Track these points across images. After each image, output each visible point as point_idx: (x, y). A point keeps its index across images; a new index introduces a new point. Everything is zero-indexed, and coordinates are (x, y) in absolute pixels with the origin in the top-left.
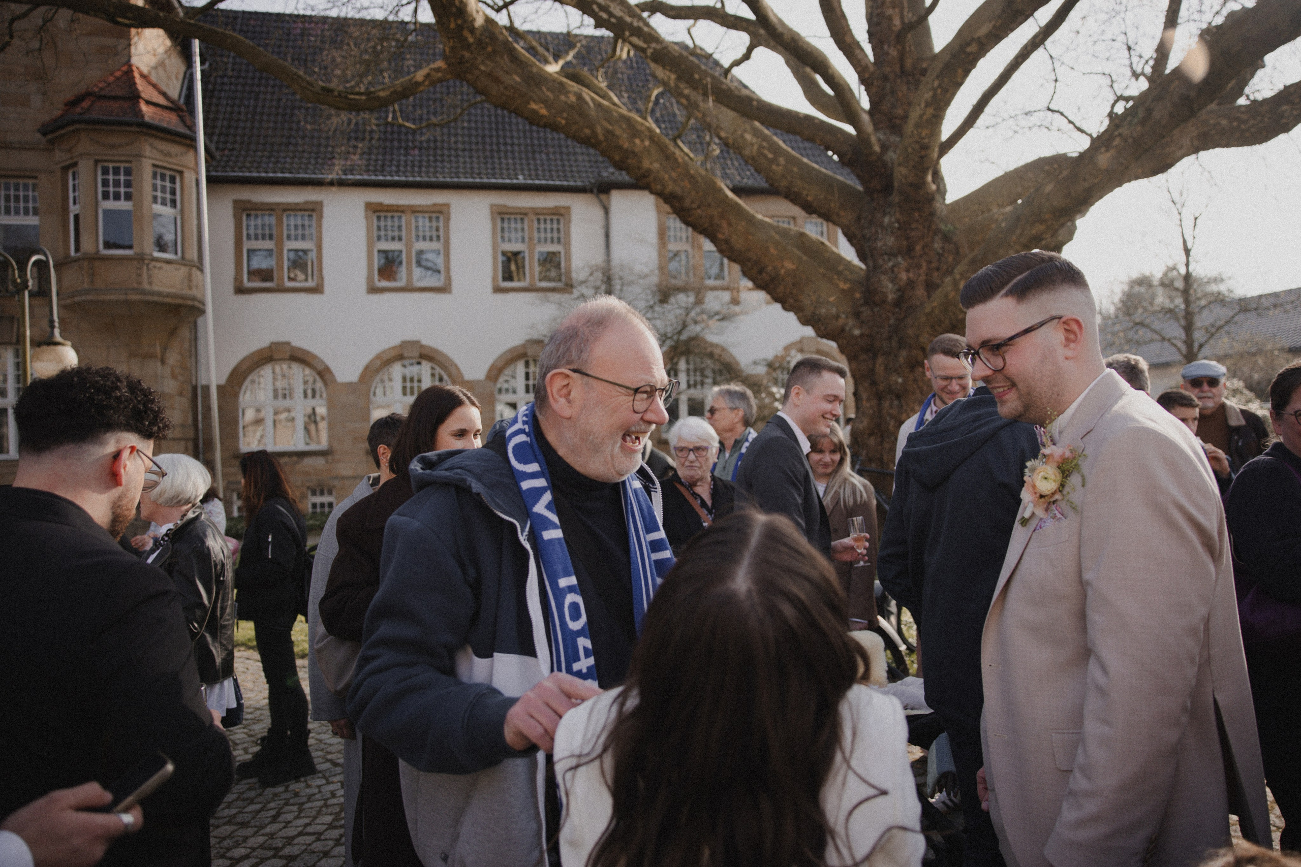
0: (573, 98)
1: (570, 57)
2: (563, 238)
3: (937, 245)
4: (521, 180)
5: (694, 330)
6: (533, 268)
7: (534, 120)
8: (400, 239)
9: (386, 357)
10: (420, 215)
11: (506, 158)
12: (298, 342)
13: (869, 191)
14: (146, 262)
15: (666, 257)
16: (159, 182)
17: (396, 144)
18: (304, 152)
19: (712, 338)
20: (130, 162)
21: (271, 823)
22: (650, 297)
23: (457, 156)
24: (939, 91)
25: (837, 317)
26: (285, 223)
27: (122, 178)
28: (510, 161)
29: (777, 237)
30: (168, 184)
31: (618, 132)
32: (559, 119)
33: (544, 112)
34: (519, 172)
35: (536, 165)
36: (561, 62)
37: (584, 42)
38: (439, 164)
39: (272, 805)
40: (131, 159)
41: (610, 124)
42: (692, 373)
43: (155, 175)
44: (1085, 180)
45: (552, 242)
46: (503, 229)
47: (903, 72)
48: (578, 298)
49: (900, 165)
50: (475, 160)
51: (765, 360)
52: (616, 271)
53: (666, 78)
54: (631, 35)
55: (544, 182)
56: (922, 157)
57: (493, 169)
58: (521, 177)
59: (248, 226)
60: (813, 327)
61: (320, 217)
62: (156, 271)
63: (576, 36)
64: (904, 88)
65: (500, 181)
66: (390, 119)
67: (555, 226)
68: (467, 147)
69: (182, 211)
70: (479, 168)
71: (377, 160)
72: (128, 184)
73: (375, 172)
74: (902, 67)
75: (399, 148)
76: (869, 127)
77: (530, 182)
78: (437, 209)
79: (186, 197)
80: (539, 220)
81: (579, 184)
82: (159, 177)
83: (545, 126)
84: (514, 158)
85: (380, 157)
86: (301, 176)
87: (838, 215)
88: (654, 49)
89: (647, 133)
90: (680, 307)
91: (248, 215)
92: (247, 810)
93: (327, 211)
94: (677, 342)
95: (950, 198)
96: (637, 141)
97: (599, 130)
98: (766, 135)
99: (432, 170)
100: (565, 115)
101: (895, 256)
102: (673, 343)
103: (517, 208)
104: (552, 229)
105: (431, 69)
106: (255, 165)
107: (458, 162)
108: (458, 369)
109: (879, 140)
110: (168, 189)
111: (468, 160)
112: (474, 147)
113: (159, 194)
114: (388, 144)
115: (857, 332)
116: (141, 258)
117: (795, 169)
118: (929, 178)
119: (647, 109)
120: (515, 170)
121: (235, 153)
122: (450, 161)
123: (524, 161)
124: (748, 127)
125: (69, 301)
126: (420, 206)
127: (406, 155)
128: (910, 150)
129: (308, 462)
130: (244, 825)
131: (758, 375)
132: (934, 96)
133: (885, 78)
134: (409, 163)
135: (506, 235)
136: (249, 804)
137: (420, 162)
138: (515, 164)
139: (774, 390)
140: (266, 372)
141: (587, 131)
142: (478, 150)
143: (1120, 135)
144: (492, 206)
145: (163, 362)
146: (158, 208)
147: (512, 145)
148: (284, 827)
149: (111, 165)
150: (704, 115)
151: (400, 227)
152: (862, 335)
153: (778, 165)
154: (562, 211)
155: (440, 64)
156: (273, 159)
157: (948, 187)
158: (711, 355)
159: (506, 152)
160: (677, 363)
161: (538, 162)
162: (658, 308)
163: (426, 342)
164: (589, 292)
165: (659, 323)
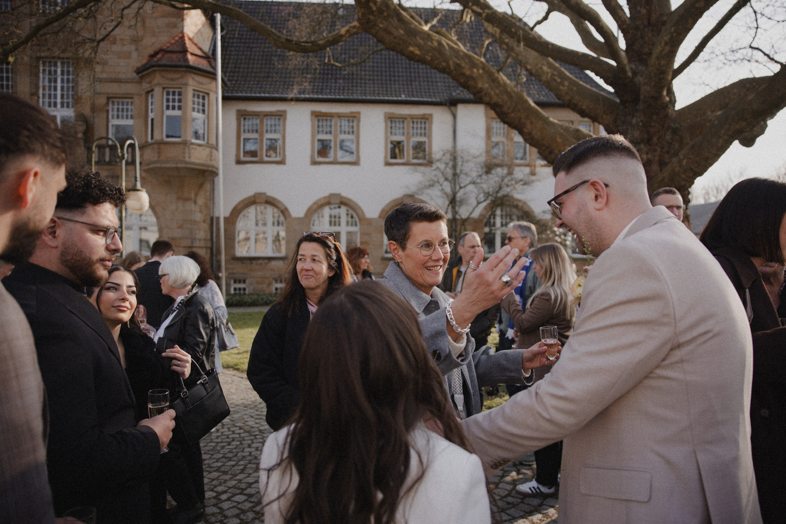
0: (436, 44)
1: (435, 22)
2: (427, 133)
3: (668, 137)
4: (403, 97)
5: (506, 190)
6: (409, 152)
7: (411, 57)
8: (331, 133)
9: (320, 203)
10: (342, 118)
11: (395, 85)
12: (271, 193)
13: (623, 102)
14: (188, 145)
15: (491, 145)
16: (196, 100)
17: (330, 76)
18: (276, 81)
19: (517, 196)
20: (180, 88)
21: (241, 473)
22: (480, 170)
23: (365, 83)
24: (675, 35)
26: (265, 124)
27: (177, 97)
28: (397, 86)
29: (562, 131)
30: (201, 101)
31: (463, 65)
32: (427, 56)
33: (418, 52)
34: (402, 93)
35: (412, 88)
36: (429, 25)
37: (443, 13)
38: (355, 88)
39: (242, 463)
40: (181, 86)
41: (458, 59)
42: (504, 217)
43: (194, 96)
45: (421, 135)
46: (391, 127)
47: (649, 24)
48: (435, 170)
49: (645, 84)
50: (376, 85)
52: (459, 153)
53: (494, 33)
54: (473, 5)
55: (417, 99)
56: (660, 79)
57: (387, 91)
58: (403, 96)
59: (244, 125)
61: (285, 119)
62: (193, 151)
63: (438, 9)
64: (650, 35)
65: (391, 98)
66: (326, 61)
67: (423, 126)
68: (371, 78)
69: (208, 116)
70: (379, 90)
71: (318, 86)
72: (180, 101)
73: (317, 93)
74: (649, 21)
75: (331, 79)
76: (625, 61)
77: (408, 99)
78: (353, 115)
79: (210, 108)
80: (413, 122)
81: (438, 100)
82: (196, 96)
83: (418, 61)
84: (399, 84)
85: (321, 84)
86: (274, 95)
88: (488, 14)
89: (481, 65)
90: (498, 176)
91: (245, 119)
92: (227, 464)
93: (289, 116)
94: (496, 197)
95: (679, 106)
96: (475, 70)
97: (451, 63)
98: (557, 67)
99: (350, 91)
100: (430, 54)
101: (640, 144)
102: (493, 199)
103: (402, 115)
104: (421, 128)
105: (350, 27)
106: (249, 89)
107: (365, 87)
108: (362, 211)
109: (631, 69)
110: (201, 104)
111: (372, 86)
112: (376, 78)
113: (196, 106)
114: (326, 77)
116: (185, 143)
117: (575, 88)
118: (665, 93)
119: (481, 52)
120: (400, 92)
121: (238, 82)
122: (361, 87)
123: (405, 86)
124: (545, 63)
125: (146, 167)
126: (342, 113)
127: (336, 82)
128: (652, 74)
129: (273, 263)
130: (225, 473)
131: (546, 220)
132: (671, 38)
133: (637, 28)
134: (337, 88)
135: (393, 131)
136: (229, 461)
137: (344, 87)
138: (399, 88)
139: (556, 229)
140: (252, 210)
141: (444, 64)
144: (385, 113)
145: (195, 203)
146: (195, 114)
147: (399, 76)
148: (248, 477)
149: (171, 90)
150: (517, 55)
151: (331, 126)
153: (564, 86)
154: (427, 116)
155: (355, 23)
156: (259, 86)
157: (677, 99)
158: (516, 207)
159: (395, 81)
160: (495, 211)
161: (414, 87)
162: (484, 177)
163: (344, 194)
164: (442, 166)
165: (484, 186)
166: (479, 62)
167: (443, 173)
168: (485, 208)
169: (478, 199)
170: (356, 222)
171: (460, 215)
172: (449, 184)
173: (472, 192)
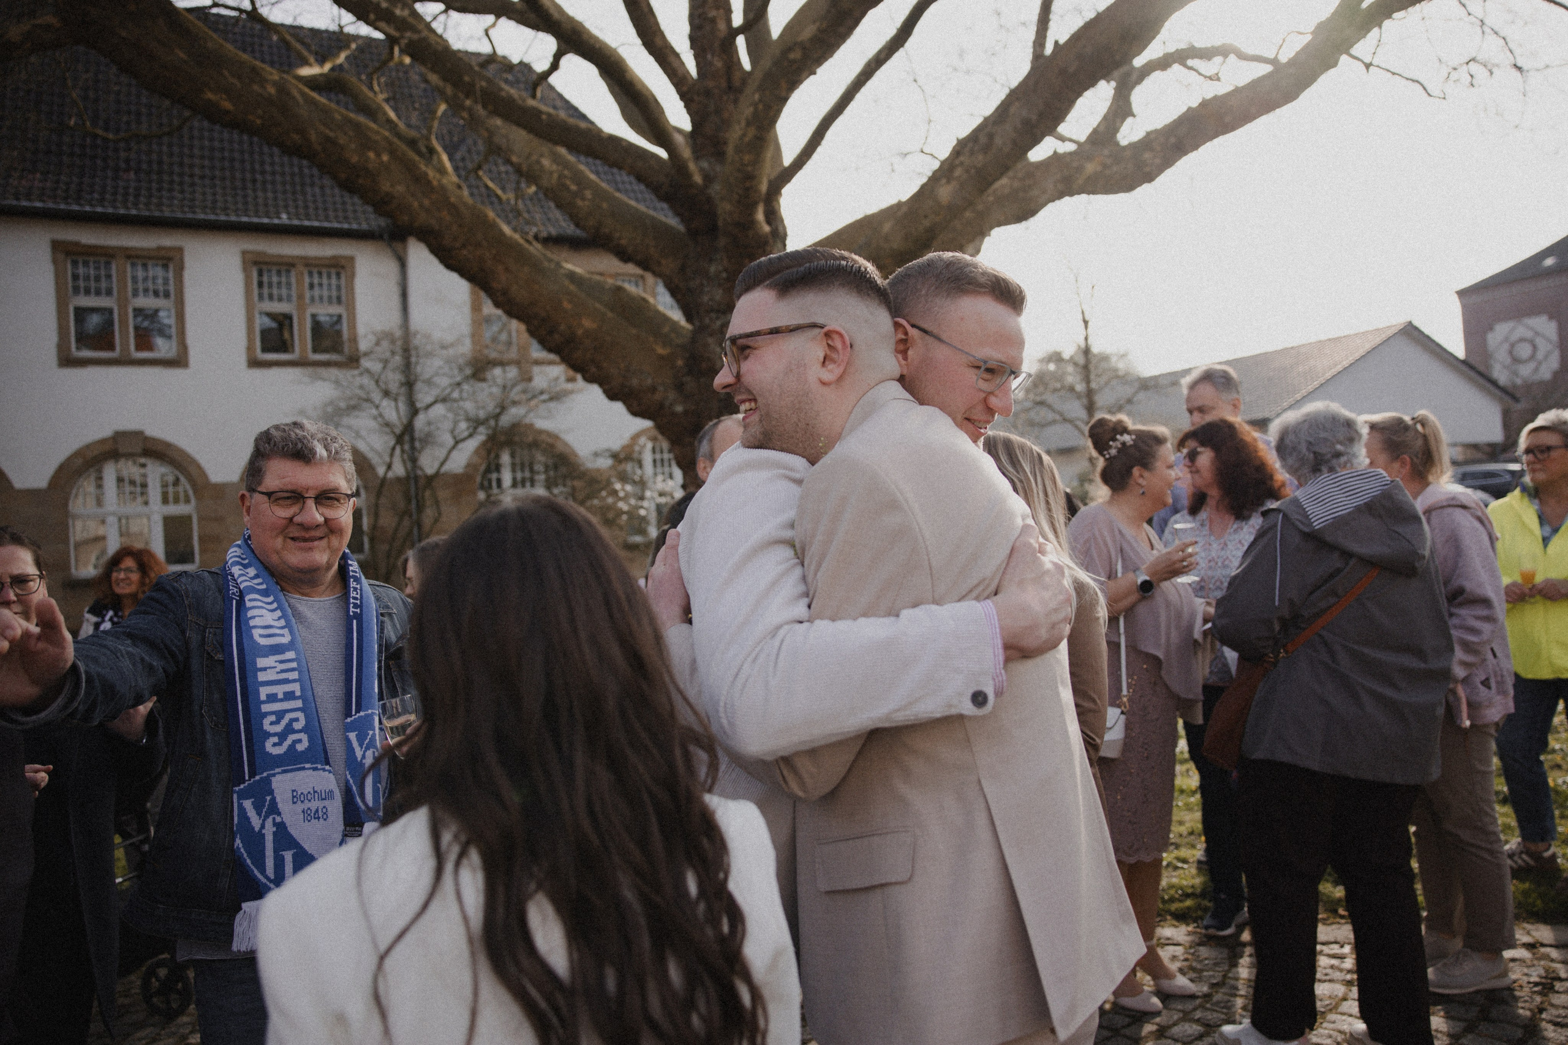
1: (341, 59)
2: (345, 297)
4: (284, 219)
5: (514, 413)
6: (302, 336)
7: (212, 115)
8: (109, 292)
9: (91, 453)
10: (139, 260)
11: (265, 190)
13: (693, 233)
15: (479, 322)
19: (541, 424)
22: (456, 372)
24: (761, 107)
25: (653, 389)
28: (270, 195)
31: (342, 140)
32: (251, 117)
34: (282, 209)
35: (305, 201)
36: (328, 65)
38: (165, 193)
41: (331, 129)
42: (518, 468)
44: (926, 217)
45: (330, 301)
46: (260, 285)
47: (730, 88)
48: (361, 374)
49: (722, 199)
50: (219, 190)
51: (607, 450)
52: (416, 341)
55: (316, 224)
56: (747, 189)
57: (246, 203)
58: (284, 216)
60: (625, 403)
65: (255, 220)
67: (334, 281)
68: (207, 172)
70: (225, 202)
71: (69, 184)
73: (66, 199)
74: (729, 80)
75: (105, 168)
76: (686, 153)
77: (296, 222)
78: (163, 253)
80: (311, 274)
81: (365, 226)
83: (229, 124)
84: (275, 192)
85: (75, 179)
87: (659, 263)
90: (496, 385)
94: (495, 429)
98: (571, 164)
99: (155, 200)
100: (260, 112)
102: (490, 432)
103: (282, 257)
104: (330, 285)
107: (193, 192)
108: (199, 467)
109: (702, 170)
111: (209, 191)
112: (218, 174)
114: (89, 163)
115: (679, 408)
117: (605, 205)
118: (760, 216)
120: (276, 206)
122: (182, 192)
123: (289, 195)
124: (546, 151)
126: (139, 250)
127: (115, 178)
128: (733, 180)
131: (598, 470)
132: (755, 114)
133: (708, 93)
134: (121, 191)
135: (266, 291)
137: (137, 189)
138: (275, 199)
139: (618, 486)
141: (296, 137)
142: (223, 179)
143: (962, 163)
144: (244, 253)
147: (274, 173)
151: (108, 277)
152: (686, 412)
153: (583, 199)
154: (343, 262)
157: (789, 232)
158: (535, 445)
159: (264, 182)
160: (497, 457)
161: (309, 197)
162: (465, 387)
163: (152, 431)
164: (375, 366)
165: (469, 406)
166: (378, 138)
167: (377, 382)
168: (477, 452)
169: (456, 432)
170: (185, 491)
171: (421, 469)
172: (393, 404)
173: (445, 416)
